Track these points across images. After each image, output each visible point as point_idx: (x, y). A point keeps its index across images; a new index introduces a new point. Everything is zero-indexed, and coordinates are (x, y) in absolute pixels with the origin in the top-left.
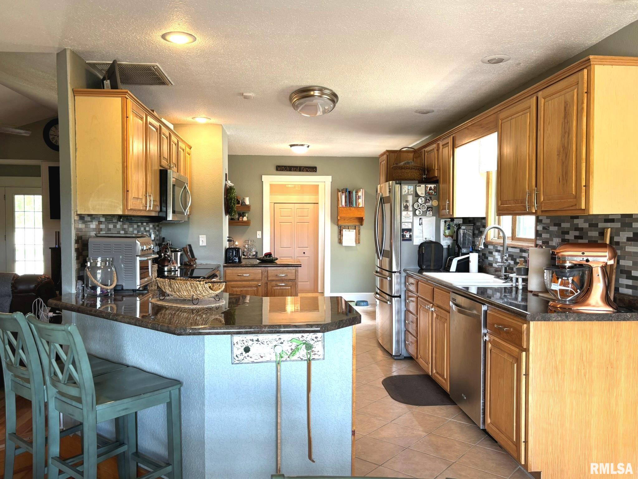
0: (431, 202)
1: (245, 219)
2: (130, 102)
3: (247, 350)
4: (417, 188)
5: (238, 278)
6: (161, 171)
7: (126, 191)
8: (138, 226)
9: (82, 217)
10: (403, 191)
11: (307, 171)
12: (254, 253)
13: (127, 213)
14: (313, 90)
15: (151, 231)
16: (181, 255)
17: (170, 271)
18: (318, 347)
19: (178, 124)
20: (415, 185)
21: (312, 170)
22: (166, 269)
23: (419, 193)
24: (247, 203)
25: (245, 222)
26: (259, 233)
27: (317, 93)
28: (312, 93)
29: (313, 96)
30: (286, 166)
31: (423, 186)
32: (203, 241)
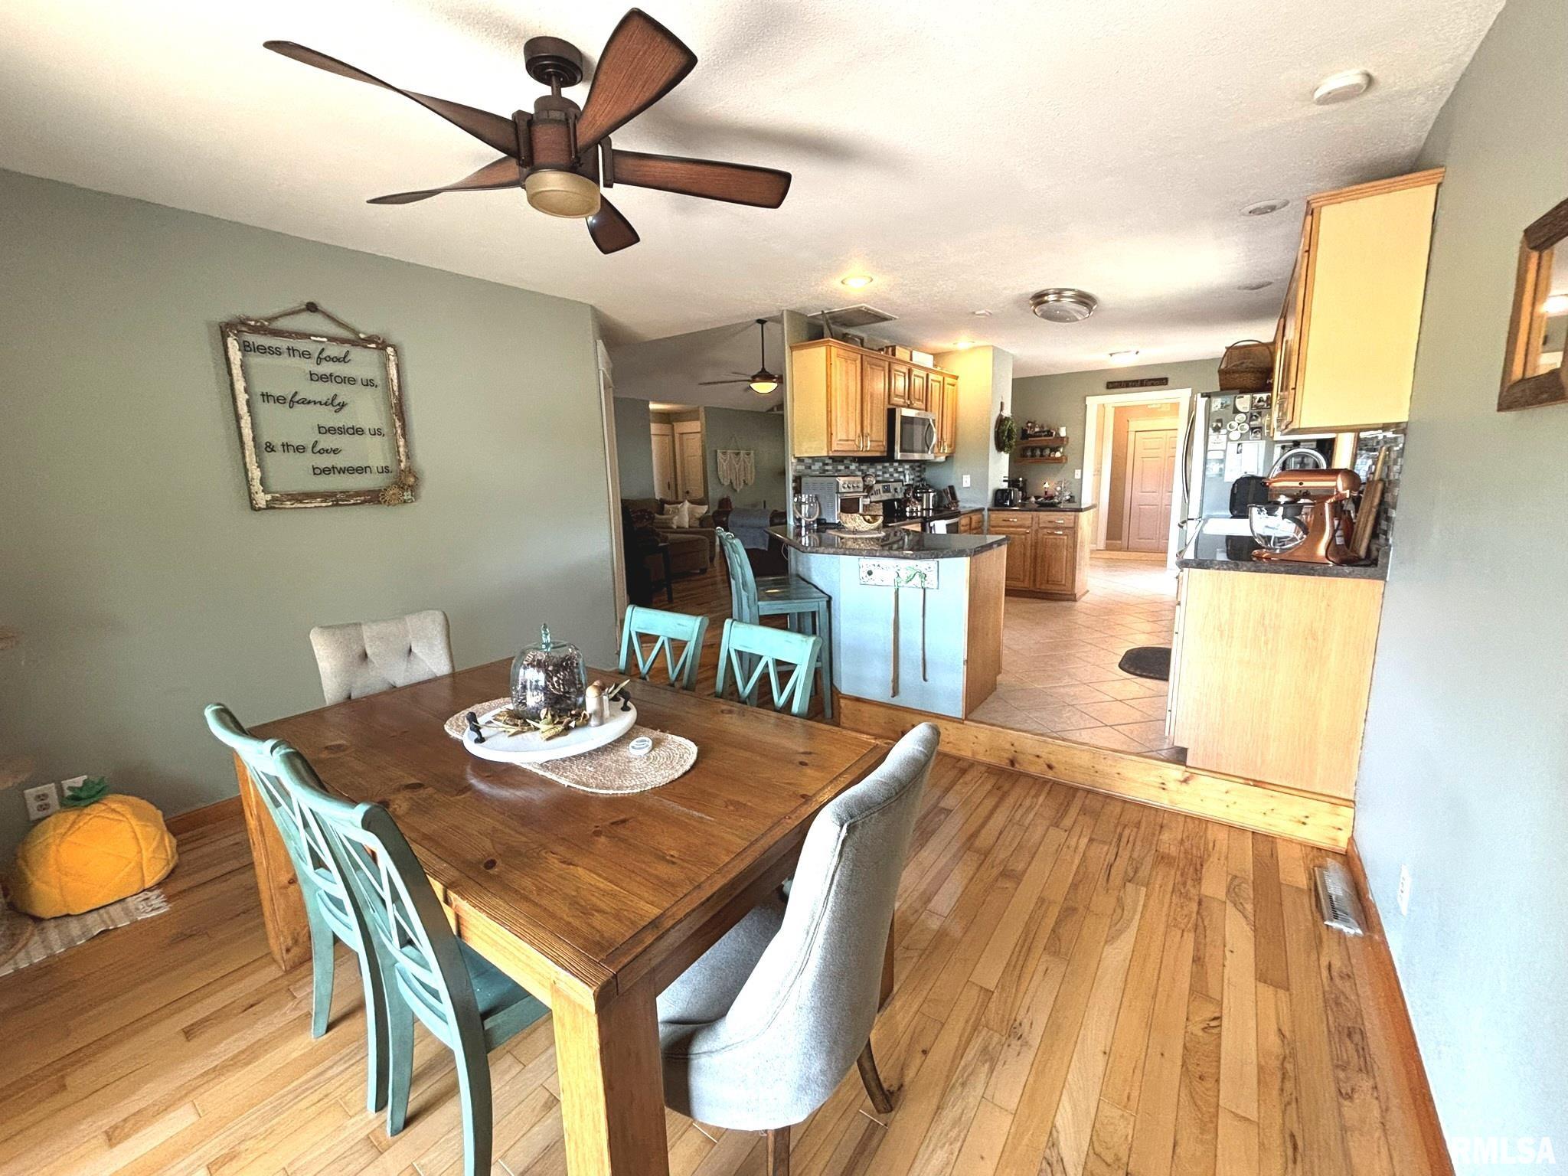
0: (1259, 420)
1: (1058, 455)
2: (834, 350)
3: (870, 573)
4: (1237, 400)
5: (1005, 523)
6: (889, 410)
7: (830, 435)
8: (884, 467)
9: (800, 460)
10: (1213, 406)
11: (1152, 385)
12: (1068, 498)
13: (831, 454)
14: (1047, 295)
15: (907, 472)
16: (934, 496)
17: (911, 512)
18: (932, 576)
19: (939, 354)
20: (1233, 396)
21: (1162, 382)
22: (908, 509)
23: (1240, 407)
24: (1063, 433)
25: (1058, 459)
26: (1078, 472)
27: (1051, 298)
28: (1046, 298)
29: (1047, 302)
30: (1121, 382)
31: (1247, 397)
32: (967, 481)
